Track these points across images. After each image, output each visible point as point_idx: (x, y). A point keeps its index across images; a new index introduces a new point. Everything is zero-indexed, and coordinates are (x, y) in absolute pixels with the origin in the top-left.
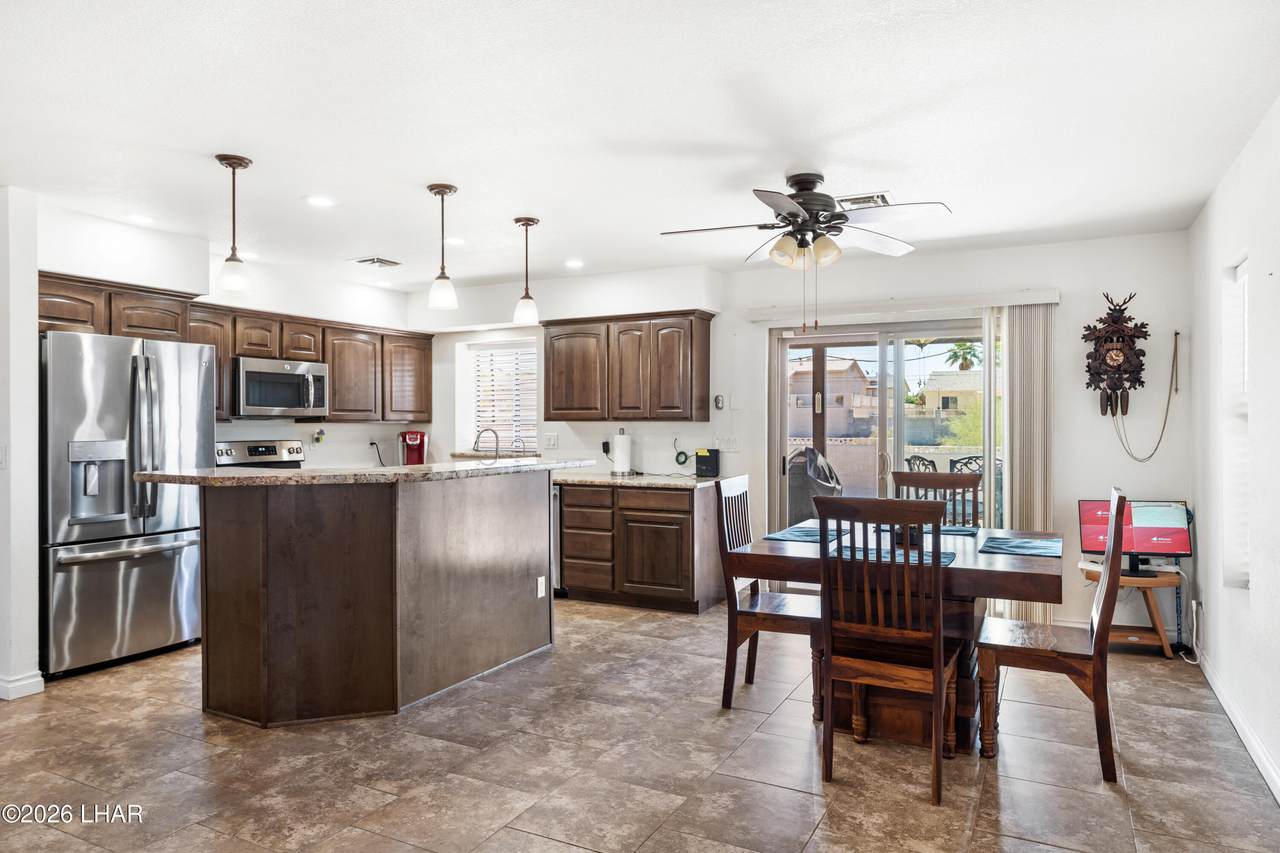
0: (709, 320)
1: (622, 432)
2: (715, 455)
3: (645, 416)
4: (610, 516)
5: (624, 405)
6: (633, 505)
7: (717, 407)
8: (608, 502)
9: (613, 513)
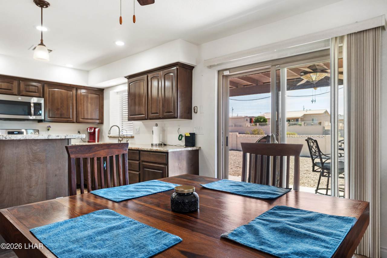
0: (192, 70)
1: (157, 125)
2: (193, 135)
3: (159, 117)
4: (138, 165)
5: (152, 112)
6: (145, 160)
7: (194, 112)
8: (137, 158)
9: (139, 163)
